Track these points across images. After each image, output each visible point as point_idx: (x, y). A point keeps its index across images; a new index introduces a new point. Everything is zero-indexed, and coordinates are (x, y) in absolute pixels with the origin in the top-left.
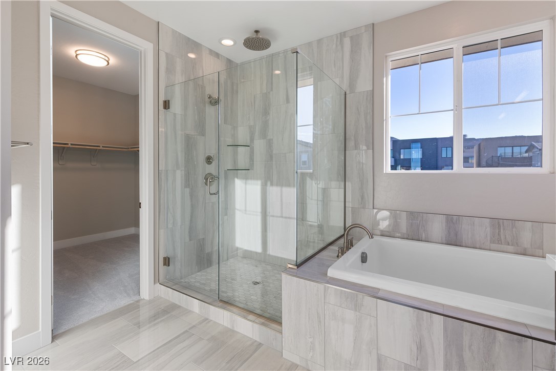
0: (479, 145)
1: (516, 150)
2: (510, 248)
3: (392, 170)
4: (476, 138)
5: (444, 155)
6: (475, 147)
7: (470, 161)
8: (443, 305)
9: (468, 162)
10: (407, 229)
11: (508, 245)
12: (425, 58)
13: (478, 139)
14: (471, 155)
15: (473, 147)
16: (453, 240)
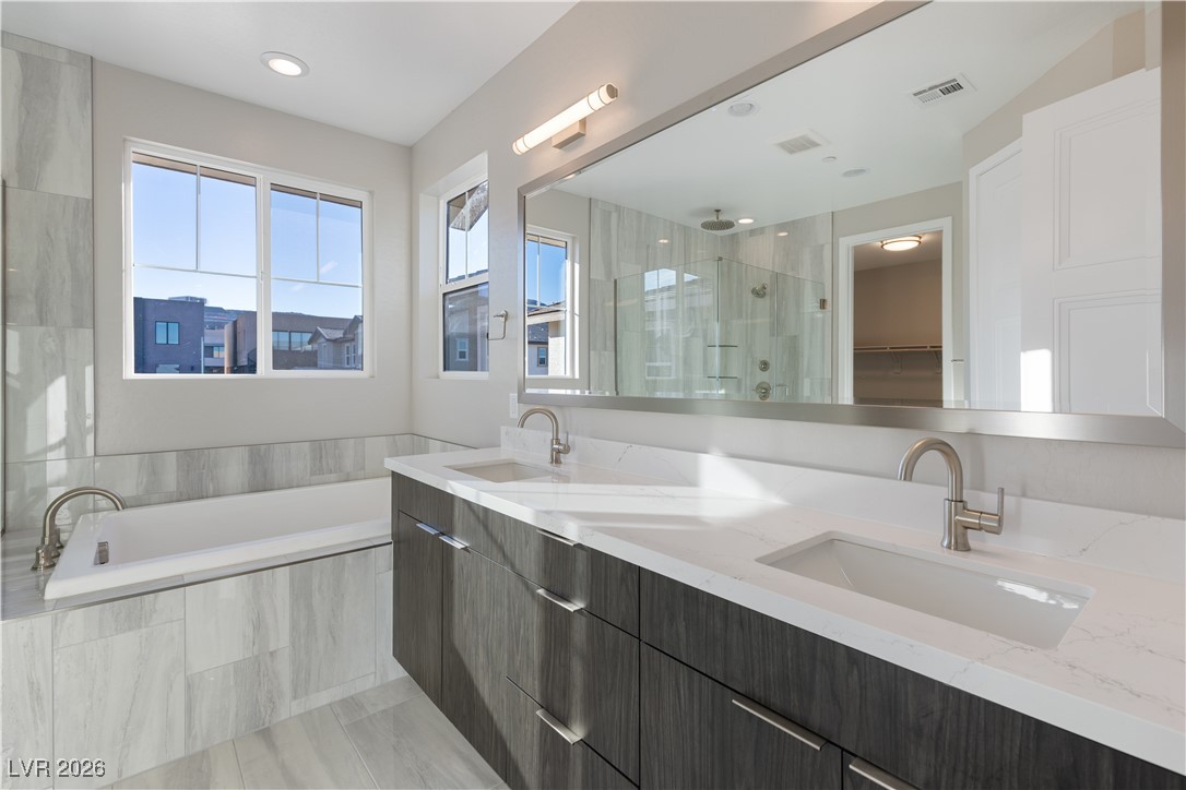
0: (235, 323)
1: (296, 337)
2: (333, 476)
3: (136, 371)
4: (225, 308)
5: (161, 339)
6: (226, 326)
7: (216, 353)
8: (285, 556)
9: (212, 356)
10: (178, 482)
11: (331, 473)
12: (205, 171)
13: (229, 312)
14: (217, 341)
15: (221, 326)
16: (260, 483)
